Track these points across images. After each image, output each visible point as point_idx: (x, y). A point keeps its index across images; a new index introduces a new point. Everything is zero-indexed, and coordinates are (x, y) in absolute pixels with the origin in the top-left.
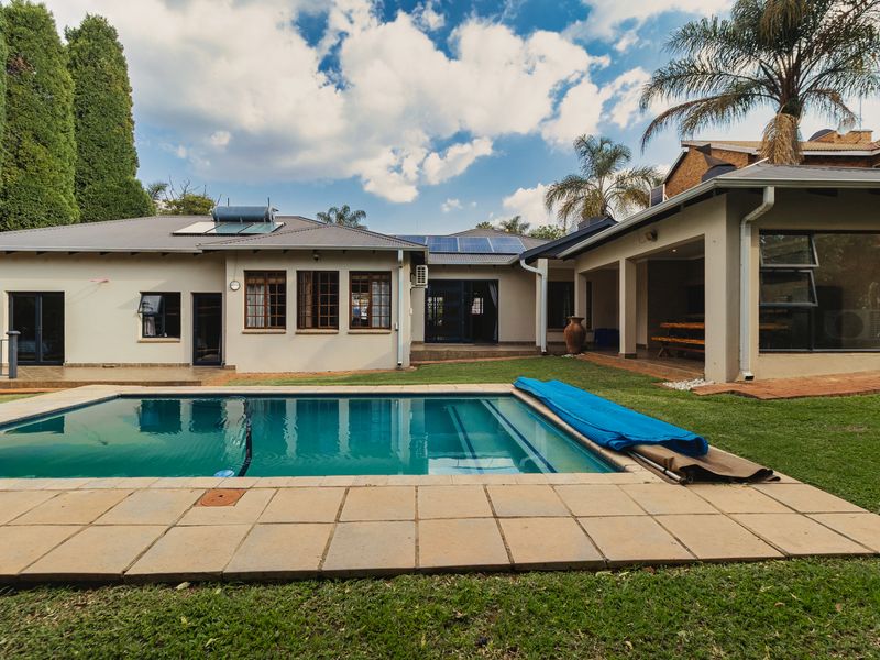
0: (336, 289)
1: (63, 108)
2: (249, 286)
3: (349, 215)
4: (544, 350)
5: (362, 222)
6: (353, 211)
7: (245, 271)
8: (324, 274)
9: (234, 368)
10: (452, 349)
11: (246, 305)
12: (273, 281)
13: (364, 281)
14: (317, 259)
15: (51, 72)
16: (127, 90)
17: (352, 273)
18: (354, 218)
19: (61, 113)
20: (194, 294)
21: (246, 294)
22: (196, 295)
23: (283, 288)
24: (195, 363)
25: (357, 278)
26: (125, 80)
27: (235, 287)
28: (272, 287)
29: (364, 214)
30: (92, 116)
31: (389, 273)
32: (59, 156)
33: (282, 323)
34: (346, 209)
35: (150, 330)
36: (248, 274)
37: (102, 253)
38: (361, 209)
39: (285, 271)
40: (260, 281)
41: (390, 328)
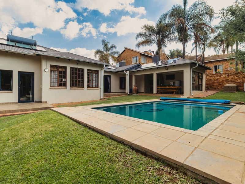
0: (83, 75)
4: (129, 94)
9: (46, 102)
11: (50, 78)
12: (61, 70)
13: (91, 73)
14: (78, 64)
17: (88, 70)
20: (19, 72)
21: (50, 74)
23: (65, 73)
24: (19, 102)
25: (89, 72)
27: (46, 71)
28: (60, 72)
31: (98, 71)
33: (65, 85)
36: (52, 66)
39: (66, 67)
40: (56, 69)
41: (98, 88)
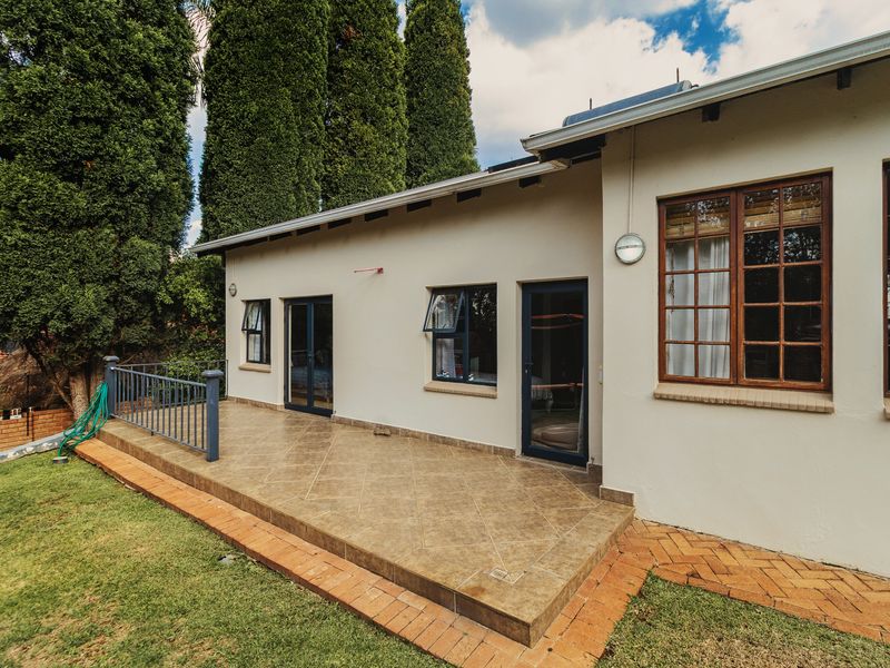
1: (392, 76)
2: (672, 247)
7: (660, 201)
9: (627, 499)
11: (662, 308)
12: (755, 223)
15: (380, 34)
16: (464, 53)
19: (389, 82)
20: (525, 287)
21: (662, 275)
22: (527, 288)
24: (527, 451)
26: (461, 40)
27: (629, 254)
30: (428, 90)
32: (388, 135)
35: (448, 365)
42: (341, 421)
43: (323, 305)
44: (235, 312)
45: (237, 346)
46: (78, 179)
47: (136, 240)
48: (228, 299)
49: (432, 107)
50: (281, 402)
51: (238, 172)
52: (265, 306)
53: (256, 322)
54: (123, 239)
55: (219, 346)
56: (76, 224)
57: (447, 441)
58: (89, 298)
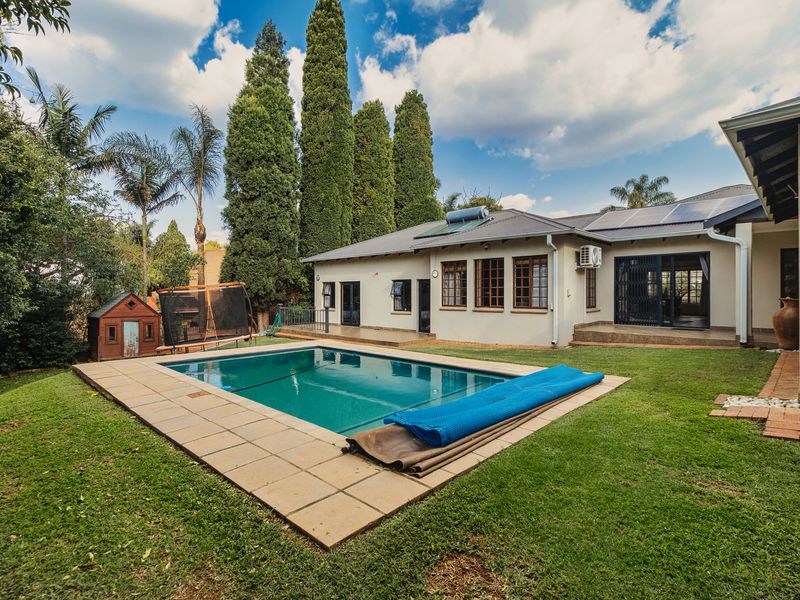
0: (502, 274)
2: (445, 273)
3: (648, 183)
4: (743, 340)
5: (663, 188)
6: (651, 179)
7: (441, 263)
8: (494, 261)
9: (435, 335)
10: (622, 332)
11: (443, 288)
12: (460, 269)
13: (524, 266)
14: (487, 249)
17: (515, 259)
18: (654, 187)
20: (419, 281)
21: (443, 280)
24: (420, 330)
25: (519, 263)
27: (435, 275)
28: (460, 274)
29: (665, 179)
31: (546, 257)
33: (464, 302)
34: (644, 179)
35: (399, 306)
36: (445, 264)
37: (373, 256)
38: (663, 176)
39: (466, 261)
40: (452, 269)
41: (546, 308)
42: (363, 327)
43: (357, 285)
44: (319, 287)
45: (320, 302)
46: (267, 239)
47: (283, 259)
48: (316, 282)
49: (410, 170)
50: (339, 323)
51: (316, 224)
52: (332, 285)
53: (328, 291)
54: (279, 259)
55: (312, 301)
56: (268, 255)
57: (398, 330)
58: (270, 282)
